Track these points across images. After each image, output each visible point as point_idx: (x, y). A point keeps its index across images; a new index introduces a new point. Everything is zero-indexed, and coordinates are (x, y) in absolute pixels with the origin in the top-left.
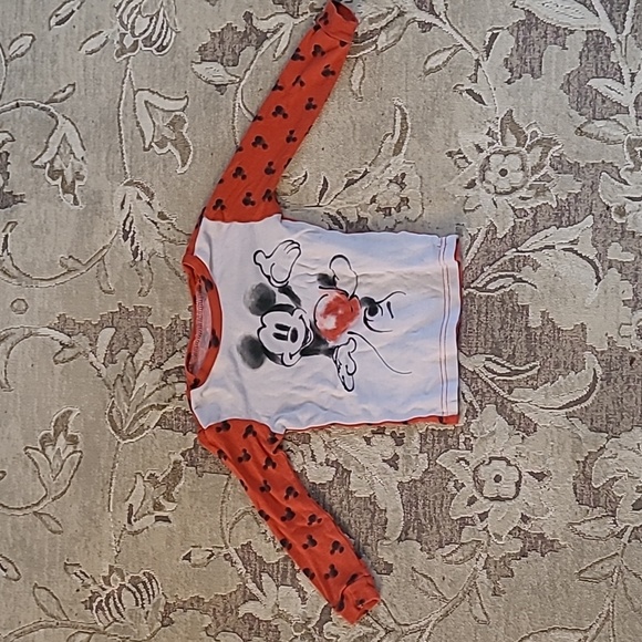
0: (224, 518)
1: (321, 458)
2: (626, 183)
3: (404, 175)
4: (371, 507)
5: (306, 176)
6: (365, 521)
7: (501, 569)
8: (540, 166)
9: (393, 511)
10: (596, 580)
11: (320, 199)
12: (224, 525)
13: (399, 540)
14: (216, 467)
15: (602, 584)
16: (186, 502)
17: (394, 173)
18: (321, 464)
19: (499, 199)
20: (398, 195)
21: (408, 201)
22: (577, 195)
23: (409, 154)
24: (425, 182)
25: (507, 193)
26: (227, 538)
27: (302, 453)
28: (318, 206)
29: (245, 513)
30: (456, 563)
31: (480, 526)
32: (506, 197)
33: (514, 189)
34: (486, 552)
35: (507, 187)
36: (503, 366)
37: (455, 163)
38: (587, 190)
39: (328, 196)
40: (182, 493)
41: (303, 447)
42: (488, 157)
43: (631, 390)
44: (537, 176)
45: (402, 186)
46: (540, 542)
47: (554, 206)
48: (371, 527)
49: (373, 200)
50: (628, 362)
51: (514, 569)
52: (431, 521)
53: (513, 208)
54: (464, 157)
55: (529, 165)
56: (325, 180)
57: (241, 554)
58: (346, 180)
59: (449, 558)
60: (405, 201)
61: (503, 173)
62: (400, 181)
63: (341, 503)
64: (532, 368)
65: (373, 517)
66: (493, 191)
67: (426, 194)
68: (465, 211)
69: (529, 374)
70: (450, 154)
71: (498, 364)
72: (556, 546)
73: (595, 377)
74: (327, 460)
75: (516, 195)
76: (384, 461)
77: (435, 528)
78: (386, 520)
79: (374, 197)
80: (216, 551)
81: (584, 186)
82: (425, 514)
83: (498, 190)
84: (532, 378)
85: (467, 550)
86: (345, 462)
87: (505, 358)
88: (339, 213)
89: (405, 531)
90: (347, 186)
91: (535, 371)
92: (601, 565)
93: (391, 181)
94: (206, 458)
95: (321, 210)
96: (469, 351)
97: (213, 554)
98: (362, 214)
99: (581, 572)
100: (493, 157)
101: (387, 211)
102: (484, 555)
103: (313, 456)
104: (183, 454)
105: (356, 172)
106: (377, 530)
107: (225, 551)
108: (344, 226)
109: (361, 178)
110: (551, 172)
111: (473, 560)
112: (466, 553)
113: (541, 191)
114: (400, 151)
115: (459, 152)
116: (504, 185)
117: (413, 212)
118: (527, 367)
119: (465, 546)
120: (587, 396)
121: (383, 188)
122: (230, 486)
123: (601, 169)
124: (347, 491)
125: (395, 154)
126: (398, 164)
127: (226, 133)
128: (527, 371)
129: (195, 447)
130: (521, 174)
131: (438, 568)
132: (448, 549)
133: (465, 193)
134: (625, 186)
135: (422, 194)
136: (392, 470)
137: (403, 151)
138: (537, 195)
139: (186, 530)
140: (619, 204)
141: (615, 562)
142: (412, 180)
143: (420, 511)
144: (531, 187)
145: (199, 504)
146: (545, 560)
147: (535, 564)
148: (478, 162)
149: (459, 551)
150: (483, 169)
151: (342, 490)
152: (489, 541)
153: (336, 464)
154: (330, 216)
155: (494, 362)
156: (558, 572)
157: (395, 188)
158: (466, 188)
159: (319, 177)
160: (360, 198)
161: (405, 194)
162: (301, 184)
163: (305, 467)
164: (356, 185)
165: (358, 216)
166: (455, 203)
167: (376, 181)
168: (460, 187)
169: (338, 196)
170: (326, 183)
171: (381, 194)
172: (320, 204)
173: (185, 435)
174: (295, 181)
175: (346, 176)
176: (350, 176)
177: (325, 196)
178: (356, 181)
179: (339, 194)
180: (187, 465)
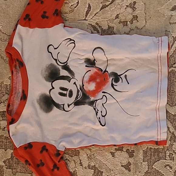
1: (85, 164)
3: (135, 3)
5: (78, 3)
11: (86, 16)
14: (24, 169)
18: (85, 168)
20: (131, 14)
21: (137, 17)
27: (74, 161)
28: (85, 20)
39: (91, 15)
41: (75, 158)
45: (134, 9)
49: (117, 17)
56: (89, 4)
58: (101, 5)
60: (135, 17)
62: (133, 6)
67: (148, 14)
68: (170, 23)
74: (89, 166)
76: (122, 166)
79: (118, 15)
86: (99, 167)
88: (97, 24)
90: (102, 9)
93: (127, 6)
94: (18, 164)
95: (87, 22)
96: (172, 103)
98: (111, 25)
101: (125, 23)
103: (81, 163)
104: (4, 162)
108: (100, 31)
109: (111, 3)
117: (140, 24)
121: (123, 10)
129: (12, 157)
133: (170, 13)
135: (145, 13)
136: (127, 171)
142: (140, 6)
153: (94, 168)
154: (92, 26)
157: (130, 10)
158: (171, 10)
159: (85, 3)
160: (109, 15)
161: (136, 13)
162: (75, 7)
163: (76, 169)
164: (107, 8)
165: (108, 26)
166: (164, 19)
167: (119, 6)
168: (167, 10)
169: (97, 14)
170: (89, 7)
171: (122, 13)
172: (86, 19)
173: (6, 150)
174: (72, 5)
175: (101, 3)
176: (104, 3)
177: (89, 14)
178: (107, 6)
179: (97, 13)
180: (7, 168)
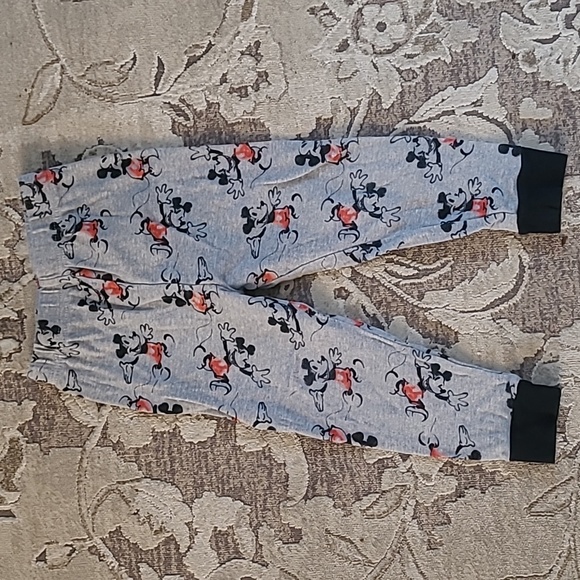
0: (83, 503)
2: (532, 23)
3: (258, 44)
4: (266, 462)
5: (134, 59)
6: (261, 481)
7: (435, 516)
8: (426, 14)
9: (294, 464)
10: (551, 513)
11: (156, 85)
12: (84, 511)
13: (306, 498)
14: (65, 439)
15: (559, 517)
16: (32, 488)
17: (244, 42)
18: (197, 418)
19: (380, 61)
20: (254, 69)
21: (267, 75)
22: (474, 44)
23: (262, 16)
24: (286, 48)
25: (389, 52)
26: (90, 527)
28: (155, 95)
29: (109, 492)
30: (379, 517)
31: (403, 468)
32: (388, 57)
33: (397, 46)
34: (414, 497)
35: (388, 45)
36: (409, 267)
37: (321, 21)
38: (486, 37)
39: (166, 81)
40: (25, 478)
42: (360, 10)
43: (566, 276)
44: (423, 27)
45: (257, 57)
46: (477, 476)
47: (448, 61)
48: (269, 488)
49: (224, 80)
50: (559, 243)
51: (450, 513)
52: (342, 469)
53: (398, 69)
54: (331, 13)
55: (412, 13)
56: (160, 60)
57: (109, 543)
58: (186, 58)
59: (369, 512)
60: (263, 76)
61: (381, 27)
62: (254, 51)
63: (228, 463)
64: (443, 265)
65: (270, 474)
66: (371, 50)
67: (288, 65)
68: (339, 80)
69: (442, 272)
70: (312, 11)
71: (402, 265)
72: (497, 478)
73: (522, 267)
75: (400, 53)
77: (348, 477)
78: (287, 477)
79: (224, 75)
80: (77, 545)
81: (481, 32)
82: (333, 461)
83: (377, 49)
84: (445, 277)
85: (391, 498)
87: (410, 256)
88: (182, 101)
89: (312, 487)
90: (188, 66)
91: (447, 268)
92: (555, 493)
93: (242, 53)
94: (51, 429)
95: (160, 100)
97: (74, 550)
98: (213, 99)
99: (532, 506)
100: (366, 8)
102: (412, 502)
104: (20, 429)
105: (197, 46)
106: (277, 489)
107: (89, 543)
108: (191, 116)
109: (207, 51)
110: (440, 20)
111: (400, 510)
112: (390, 503)
113: (429, 45)
114: (250, 15)
115: (324, 7)
116: (383, 42)
117: (275, 89)
118: (438, 264)
119: (388, 495)
120: (515, 290)
121: (234, 62)
122: (85, 461)
123: (499, 10)
124: (235, 446)
125: (245, 18)
126: (249, 31)
127: (26, 15)
128: (438, 269)
129: (36, 417)
130: (403, 26)
131: (357, 526)
132: (366, 501)
133: (336, 58)
134: (531, 27)
135: (284, 64)
137: (254, 14)
138: (426, 50)
139: (36, 524)
140: (527, 50)
141: (570, 487)
142: (269, 49)
143: (328, 459)
144: (417, 41)
145: (49, 489)
146: (487, 497)
147: (474, 504)
148: (349, 17)
149: (381, 501)
150: (356, 25)
151: (228, 446)
152: (416, 485)
154: (172, 106)
155: (398, 263)
156: (504, 510)
157: (249, 61)
158: (337, 51)
159: (151, 57)
160: (206, 78)
161: (263, 66)
162: (130, 69)
163: (178, 424)
164: (199, 63)
165: (208, 101)
166: (325, 71)
167: (224, 55)
168: (329, 51)
169: (179, 80)
170: (161, 64)
171: (233, 71)
172: (157, 92)
173: (20, 404)
174: (122, 66)
175: (186, 52)
176: (191, 52)
177: (162, 81)
178: (199, 58)
179: (179, 76)
180: (27, 442)
